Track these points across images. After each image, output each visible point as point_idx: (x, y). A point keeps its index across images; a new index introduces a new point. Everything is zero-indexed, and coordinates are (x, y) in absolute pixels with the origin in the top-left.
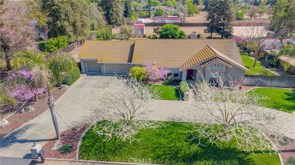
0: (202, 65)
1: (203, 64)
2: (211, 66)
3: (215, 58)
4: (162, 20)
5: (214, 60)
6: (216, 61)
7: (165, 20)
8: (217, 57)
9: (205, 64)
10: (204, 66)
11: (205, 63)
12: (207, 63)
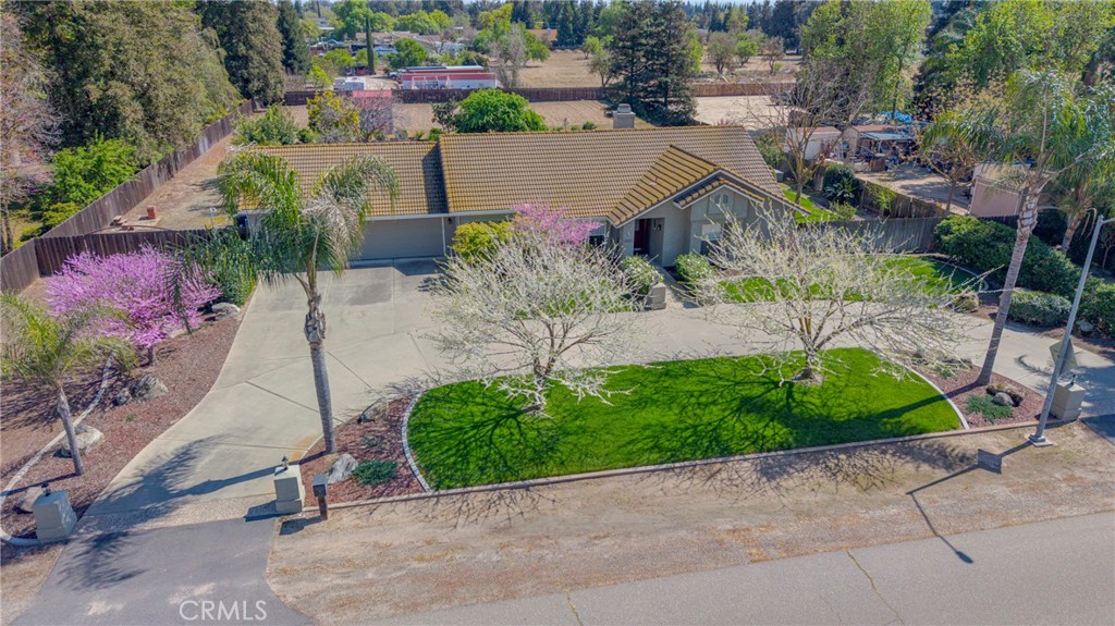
0: (683, 202)
1: (682, 197)
2: (706, 203)
3: (716, 178)
4: (433, 78)
5: (716, 184)
6: (720, 185)
7: (445, 78)
8: (721, 174)
9: (689, 199)
10: (687, 203)
11: (689, 194)
12: (695, 195)
